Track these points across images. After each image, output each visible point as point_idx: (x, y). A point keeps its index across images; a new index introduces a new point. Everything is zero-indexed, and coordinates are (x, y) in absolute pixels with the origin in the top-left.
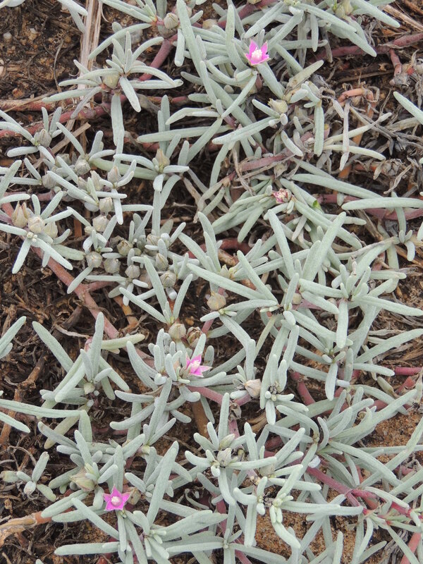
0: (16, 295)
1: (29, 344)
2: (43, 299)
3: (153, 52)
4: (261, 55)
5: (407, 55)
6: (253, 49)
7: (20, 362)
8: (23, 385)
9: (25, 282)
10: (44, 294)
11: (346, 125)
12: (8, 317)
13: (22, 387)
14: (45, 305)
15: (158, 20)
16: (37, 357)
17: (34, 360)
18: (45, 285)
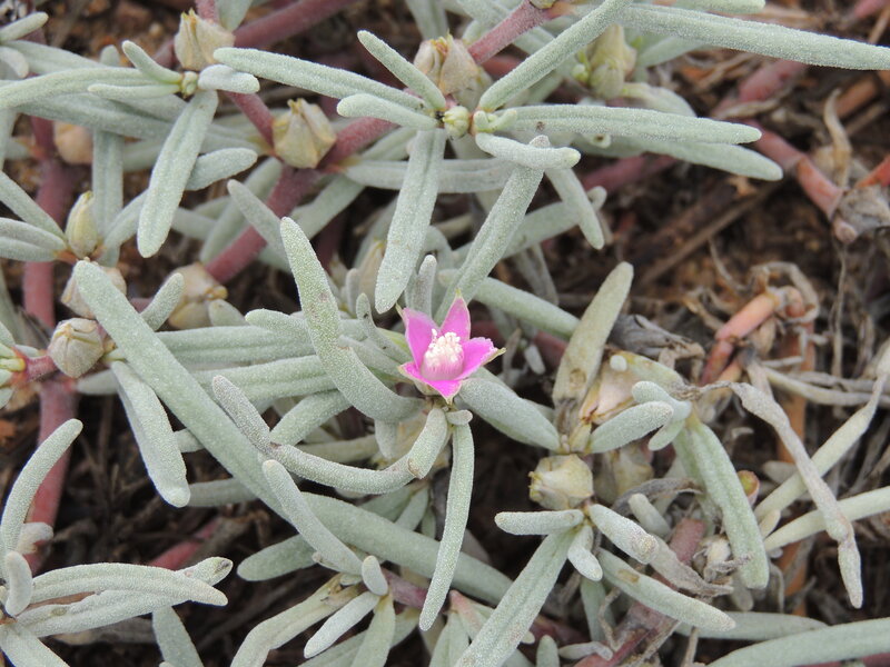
3: (18, 433)
4: (459, 349)
5: (803, 121)
6: (424, 340)
11: (792, 441)
15: (27, 360)
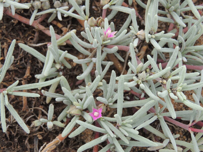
0: (5, 38)
1: (20, 58)
2: (18, 35)
7: (19, 68)
8: (25, 78)
9: (7, 31)
10: (18, 33)
12: (5, 49)
13: (25, 79)
14: (20, 37)
16: (26, 63)
17: (25, 64)
18: (17, 28)
